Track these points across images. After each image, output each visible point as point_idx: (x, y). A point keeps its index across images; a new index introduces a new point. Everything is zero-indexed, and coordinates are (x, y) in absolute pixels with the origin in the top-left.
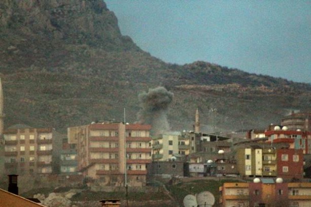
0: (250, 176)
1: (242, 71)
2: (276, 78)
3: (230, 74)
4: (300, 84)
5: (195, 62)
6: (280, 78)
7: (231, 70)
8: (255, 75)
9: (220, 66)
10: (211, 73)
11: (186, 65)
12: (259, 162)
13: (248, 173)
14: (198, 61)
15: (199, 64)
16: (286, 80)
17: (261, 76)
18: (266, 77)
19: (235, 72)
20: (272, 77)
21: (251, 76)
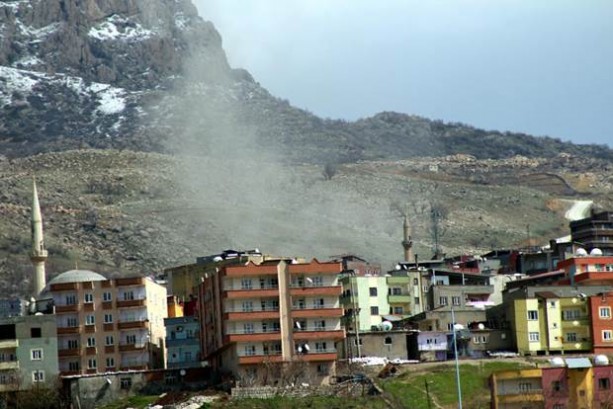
0: (541, 353)
1: (472, 128)
2: (540, 138)
3: (447, 134)
4: (587, 146)
5: (379, 114)
6: (547, 138)
7: (450, 126)
8: (497, 133)
9: (427, 120)
10: (412, 134)
11: (361, 120)
12: (555, 325)
13: (535, 346)
14: (384, 113)
15: (386, 118)
16: (558, 141)
17: (509, 134)
18: (519, 137)
19: (457, 130)
20: (531, 137)
21: (489, 137)
